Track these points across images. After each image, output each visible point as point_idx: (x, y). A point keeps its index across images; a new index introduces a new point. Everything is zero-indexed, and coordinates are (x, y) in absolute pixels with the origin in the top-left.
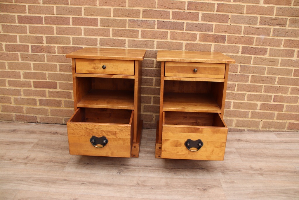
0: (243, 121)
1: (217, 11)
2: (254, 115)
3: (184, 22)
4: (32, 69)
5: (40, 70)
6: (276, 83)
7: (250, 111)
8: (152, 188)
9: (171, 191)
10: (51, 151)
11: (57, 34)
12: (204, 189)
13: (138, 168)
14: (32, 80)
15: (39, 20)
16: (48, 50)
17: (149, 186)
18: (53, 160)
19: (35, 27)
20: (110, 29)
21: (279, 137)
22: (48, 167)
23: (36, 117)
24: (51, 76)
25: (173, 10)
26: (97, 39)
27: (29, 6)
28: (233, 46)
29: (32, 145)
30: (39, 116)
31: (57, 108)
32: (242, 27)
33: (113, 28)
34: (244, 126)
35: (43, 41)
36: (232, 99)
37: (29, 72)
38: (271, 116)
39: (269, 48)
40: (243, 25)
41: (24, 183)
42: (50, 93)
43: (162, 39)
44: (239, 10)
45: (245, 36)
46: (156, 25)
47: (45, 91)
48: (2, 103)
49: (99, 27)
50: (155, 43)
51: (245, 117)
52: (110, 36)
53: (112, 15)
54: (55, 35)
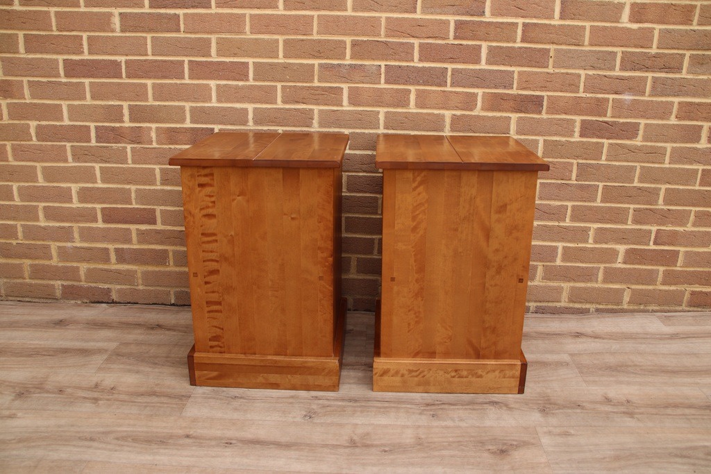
0: (585, 289)
1: (523, 41)
2: (611, 276)
3: (447, 68)
4: (99, 181)
5: (118, 183)
6: (661, 201)
7: (602, 266)
8: (385, 451)
9: (428, 457)
10: (150, 370)
11: (155, 99)
12: (502, 452)
13: (351, 404)
14: (98, 206)
15: (112, 69)
16: (135, 137)
17: (376, 446)
18: (157, 389)
19: (103, 84)
20: (276, 86)
21: (669, 325)
22: (146, 407)
23: (109, 290)
24: (142, 196)
25: (422, 41)
26: (245, 110)
27: (89, 38)
28: (560, 120)
29: (105, 357)
30: (116, 287)
31: (157, 269)
32: (579, 76)
33: (283, 84)
34: (587, 302)
35: (122, 115)
36: (559, 241)
37: (93, 188)
38: (650, 278)
39: (643, 122)
40: (582, 72)
41: (95, 444)
42: (141, 234)
43: (398, 106)
44: (574, 36)
45: (588, 95)
46: (383, 76)
47: (129, 229)
48: (31, 258)
49: (251, 82)
50: (382, 117)
51: (590, 280)
52: (276, 103)
53: (281, 54)
54: (151, 102)
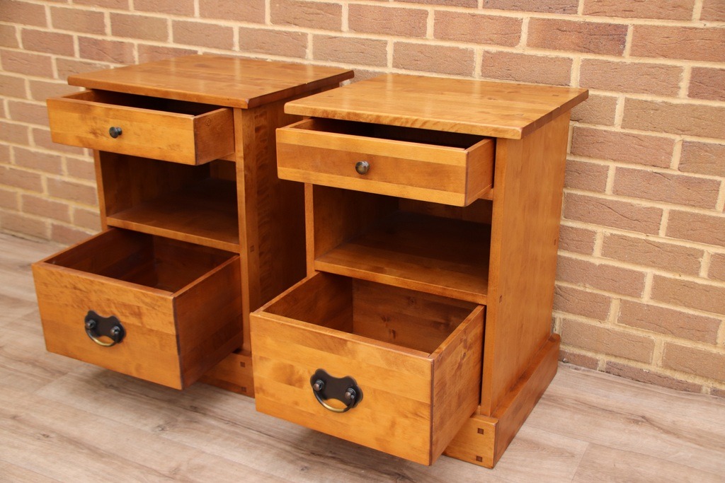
0: (692, 351)
7: (724, 319)
11: (136, 8)
16: (118, 55)
22: (10, 375)
26: (230, 30)
28: (654, 66)
34: (696, 374)
35: (103, 26)
36: (647, 265)
43: (410, 35)
45: (709, 25)
48: (23, 188)
50: (390, 50)
51: (702, 339)
52: (264, 23)
54: (132, 11)
